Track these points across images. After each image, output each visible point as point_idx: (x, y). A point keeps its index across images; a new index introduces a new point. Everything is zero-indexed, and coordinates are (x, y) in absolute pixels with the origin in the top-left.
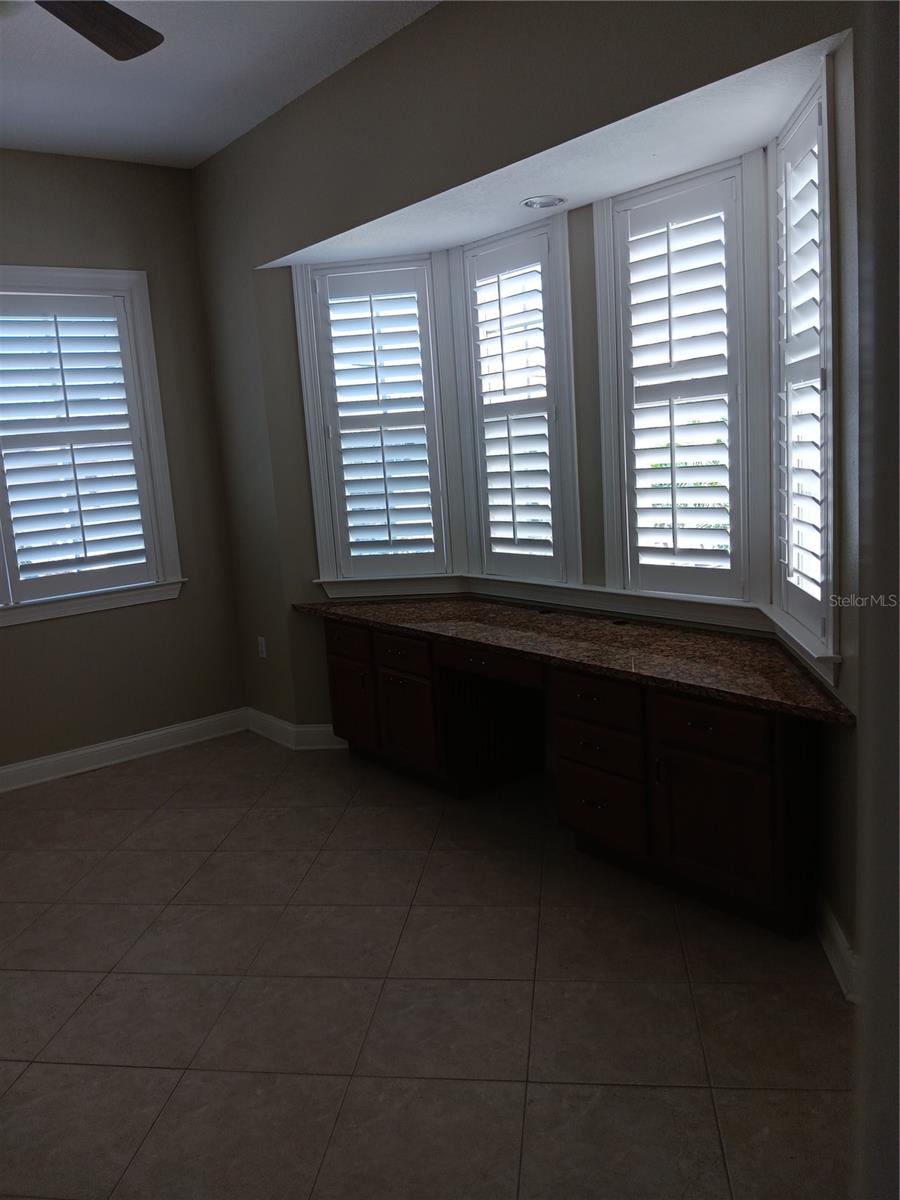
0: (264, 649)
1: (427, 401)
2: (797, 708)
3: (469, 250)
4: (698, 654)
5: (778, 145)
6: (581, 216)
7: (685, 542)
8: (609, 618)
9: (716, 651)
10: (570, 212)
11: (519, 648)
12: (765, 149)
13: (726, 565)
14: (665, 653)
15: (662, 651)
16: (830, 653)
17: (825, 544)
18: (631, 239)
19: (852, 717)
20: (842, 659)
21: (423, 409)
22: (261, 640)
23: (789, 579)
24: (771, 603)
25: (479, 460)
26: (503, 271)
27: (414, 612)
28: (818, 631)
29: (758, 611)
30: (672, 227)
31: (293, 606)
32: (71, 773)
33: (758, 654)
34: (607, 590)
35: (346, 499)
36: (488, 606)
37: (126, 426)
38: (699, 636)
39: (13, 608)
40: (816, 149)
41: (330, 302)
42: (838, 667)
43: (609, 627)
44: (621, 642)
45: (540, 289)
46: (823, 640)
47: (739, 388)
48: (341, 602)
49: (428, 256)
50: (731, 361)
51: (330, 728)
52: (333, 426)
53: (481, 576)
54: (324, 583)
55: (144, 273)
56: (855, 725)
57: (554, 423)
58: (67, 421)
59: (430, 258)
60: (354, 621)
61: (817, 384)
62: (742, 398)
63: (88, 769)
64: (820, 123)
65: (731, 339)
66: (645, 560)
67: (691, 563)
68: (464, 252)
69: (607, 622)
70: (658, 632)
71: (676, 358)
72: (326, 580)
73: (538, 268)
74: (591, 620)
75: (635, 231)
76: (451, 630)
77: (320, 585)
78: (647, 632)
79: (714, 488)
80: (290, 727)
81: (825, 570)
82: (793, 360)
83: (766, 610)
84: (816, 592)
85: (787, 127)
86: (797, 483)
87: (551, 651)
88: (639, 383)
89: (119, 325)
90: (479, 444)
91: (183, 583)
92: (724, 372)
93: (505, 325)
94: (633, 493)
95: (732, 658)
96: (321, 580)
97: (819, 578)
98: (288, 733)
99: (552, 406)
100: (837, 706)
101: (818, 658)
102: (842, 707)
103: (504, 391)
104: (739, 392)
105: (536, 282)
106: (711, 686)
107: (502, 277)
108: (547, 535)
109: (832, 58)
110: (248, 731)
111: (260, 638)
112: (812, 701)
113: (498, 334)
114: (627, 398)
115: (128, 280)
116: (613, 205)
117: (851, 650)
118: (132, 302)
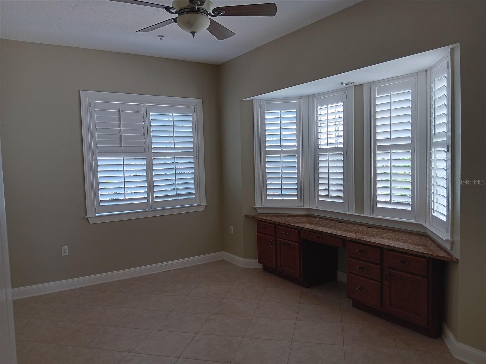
0: (232, 230)
1: (298, 147)
2: (438, 256)
3: (316, 96)
4: (400, 238)
5: (431, 70)
6: (359, 88)
7: (395, 200)
8: (365, 225)
9: (407, 238)
10: (355, 86)
11: (335, 233)
12: (426, 71)
13: (409, 208)
14: (388, 238)
15: (387, 237)
16: (449, 239)
17: (448, 202)
18: (377, 97)
19: (457, 260)
20: (454, 240)
21: (296, 149)
22: (231, 227)
23: (433, 214)
24: (426, 222)
25: (316, 168)
26: (329, 104)
27: (291, 220)
28: (445, 232)
29: (421, 225)
30: (392, 94)
31: (245, 215)
32: (164, 271)
33: (421, 239)
34: (364, 215)
35: (266, 179)
36: (318, 219)
37: (192, 151)
38: (399, 233)
39: (151, 211)
40: (446, 75)
41: (266, 112)
42: (452, 243)
43: (366, 229)
44: (372, 234)
45: (343, 111)
46: (446, 234)
47: (415, 148)
48: (263, 215)
49: (301, 98)
50: (412, 139)
51: (257, 260)
52: (264, 154)
53: (314, 208)
54: (257, 208)
55: (202, 99)
56: (458, 262)
57: (346, 156)
58: (174, 148)
59: (302, 98)
60: (270, 222)
61: (445, 149)
62: (416, 151)
63: (170, 270)
64: (448, 68)
65: (413, 131)
66: (379, 205)
67: (396, 207)
68: (314, 97)
69: (364, 227)
70: (384, 231)
71: (392, 137)
72: (257, 207)
73: (342, 104)
74: (358, 226)
75: (378, 94)
76: (308, 226)
77: (255, 208)
78: (380, 231)
79: (405, 181)
80: (241, 259)
81: (447, 211)
82: (436, 141)
83: (424, 224)
84: (444, 219)
85: (435, 66)
86: (438, 181)
87: (347, 235)
88: (378, 144)
89: (192, 117)
90: (316, 162)
91: (206, 205)
92: (410, 142)
93: (328, 122)
94: (375, 182)
95: (413, 240)
96: (256, 207)
97: (445, 213)
98: (240, 261)
99: (345, 150)
100: (452, 256)
101: (445, 240)
102: (453, 256)
103: (327, 144)
104: (415, 149)
105: (341, 109)
106: (407, 248)
107: (329, 106)
108: (342, 195)
109: (452, 50)
110: (224, 260)
111: (231, 226)
112: (443, 254)
113: (326, 125)
114: (373, 149)
115: (197, 102)
116: (371, 85)
117: (457, 238)
118: (197, 109)
